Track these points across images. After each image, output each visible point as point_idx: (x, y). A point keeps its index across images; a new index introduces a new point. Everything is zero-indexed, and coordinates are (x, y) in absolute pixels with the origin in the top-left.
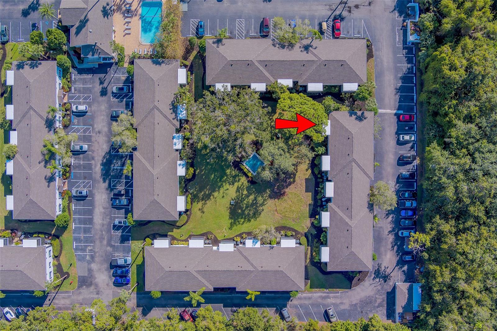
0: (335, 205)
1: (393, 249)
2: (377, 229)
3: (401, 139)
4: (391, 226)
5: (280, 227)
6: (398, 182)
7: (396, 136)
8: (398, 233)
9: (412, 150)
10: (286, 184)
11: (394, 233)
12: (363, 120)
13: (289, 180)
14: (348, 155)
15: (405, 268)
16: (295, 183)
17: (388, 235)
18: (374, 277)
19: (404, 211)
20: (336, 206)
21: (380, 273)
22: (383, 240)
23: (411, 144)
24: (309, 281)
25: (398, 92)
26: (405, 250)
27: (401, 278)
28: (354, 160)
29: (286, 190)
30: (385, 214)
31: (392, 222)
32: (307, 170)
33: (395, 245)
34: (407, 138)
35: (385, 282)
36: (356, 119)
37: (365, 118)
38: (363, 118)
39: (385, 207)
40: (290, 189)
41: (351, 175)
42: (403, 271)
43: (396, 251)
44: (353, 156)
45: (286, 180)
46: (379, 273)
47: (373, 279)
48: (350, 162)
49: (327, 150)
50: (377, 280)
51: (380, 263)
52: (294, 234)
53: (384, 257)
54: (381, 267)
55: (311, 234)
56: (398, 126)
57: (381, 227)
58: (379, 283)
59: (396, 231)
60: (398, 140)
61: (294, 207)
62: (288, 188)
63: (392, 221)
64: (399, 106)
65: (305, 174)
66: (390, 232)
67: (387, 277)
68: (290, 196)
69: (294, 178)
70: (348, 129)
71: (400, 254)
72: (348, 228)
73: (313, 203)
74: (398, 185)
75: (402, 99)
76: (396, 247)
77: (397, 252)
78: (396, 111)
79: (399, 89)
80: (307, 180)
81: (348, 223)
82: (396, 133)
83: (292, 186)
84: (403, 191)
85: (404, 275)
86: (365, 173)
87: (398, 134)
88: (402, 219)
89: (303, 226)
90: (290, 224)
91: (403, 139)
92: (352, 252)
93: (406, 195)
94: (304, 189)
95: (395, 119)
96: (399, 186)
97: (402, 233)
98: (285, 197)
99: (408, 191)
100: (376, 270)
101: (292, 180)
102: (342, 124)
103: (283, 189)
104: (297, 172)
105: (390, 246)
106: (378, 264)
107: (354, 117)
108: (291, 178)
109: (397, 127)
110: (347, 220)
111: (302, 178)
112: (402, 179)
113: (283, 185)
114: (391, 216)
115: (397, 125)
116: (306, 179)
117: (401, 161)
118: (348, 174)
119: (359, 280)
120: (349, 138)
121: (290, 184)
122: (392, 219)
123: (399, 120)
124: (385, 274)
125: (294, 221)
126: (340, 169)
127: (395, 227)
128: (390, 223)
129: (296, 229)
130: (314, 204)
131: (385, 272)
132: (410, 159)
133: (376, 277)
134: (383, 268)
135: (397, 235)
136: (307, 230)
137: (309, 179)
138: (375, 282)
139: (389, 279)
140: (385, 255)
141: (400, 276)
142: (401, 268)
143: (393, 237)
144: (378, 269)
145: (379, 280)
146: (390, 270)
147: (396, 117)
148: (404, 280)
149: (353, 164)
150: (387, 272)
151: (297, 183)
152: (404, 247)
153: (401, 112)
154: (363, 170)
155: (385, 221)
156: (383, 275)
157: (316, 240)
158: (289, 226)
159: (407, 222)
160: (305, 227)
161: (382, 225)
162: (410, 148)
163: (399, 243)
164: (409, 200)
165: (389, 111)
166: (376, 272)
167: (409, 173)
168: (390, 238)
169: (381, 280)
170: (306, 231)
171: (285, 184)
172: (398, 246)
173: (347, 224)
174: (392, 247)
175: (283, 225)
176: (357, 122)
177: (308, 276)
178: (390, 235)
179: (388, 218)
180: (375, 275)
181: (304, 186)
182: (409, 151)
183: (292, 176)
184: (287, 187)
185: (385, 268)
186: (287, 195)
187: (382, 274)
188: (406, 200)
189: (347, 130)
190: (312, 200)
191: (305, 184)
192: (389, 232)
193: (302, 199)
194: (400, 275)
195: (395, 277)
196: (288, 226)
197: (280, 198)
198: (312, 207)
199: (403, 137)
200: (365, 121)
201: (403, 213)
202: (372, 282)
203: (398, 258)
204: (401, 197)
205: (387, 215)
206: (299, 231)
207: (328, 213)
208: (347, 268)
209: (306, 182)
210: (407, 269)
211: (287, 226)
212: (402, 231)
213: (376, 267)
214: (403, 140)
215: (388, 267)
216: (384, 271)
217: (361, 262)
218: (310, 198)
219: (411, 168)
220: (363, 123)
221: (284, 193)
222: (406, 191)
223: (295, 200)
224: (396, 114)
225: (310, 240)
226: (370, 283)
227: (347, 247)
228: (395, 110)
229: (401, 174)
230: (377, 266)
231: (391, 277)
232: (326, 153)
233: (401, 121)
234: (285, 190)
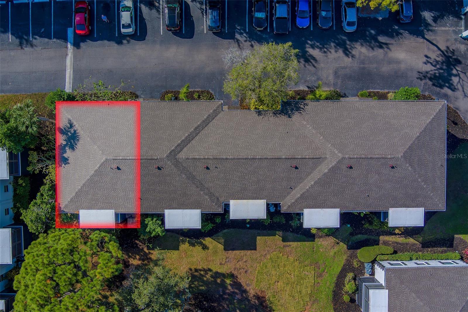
0: (285, 197)
1: (386, 44)
2: (339, 82)
3: (130, 30)
4: (333, 51)
5: (335, 305)
6: (231, 36)
7: (125, 42)
8: (349, 35)
9: (157, 4)
10: (236, 293)
11: (348, 42)
12: (75, 131)
13: (229, 287)
14: (159, 168)
15: (427, 15)
16: (235, 273)
17: (353, 56)
18: (449, 88)
19: (298, 20)
20: (289, 193)
21: (439, 73)
22: (364, 68)
23: (143, 7)
24: (456, 236)
25: (27, 41)
26: (387, 16)
27: (451, 26)
28: (173, 154)
29: (252, 292)
30: (306, 64)
31: (324, 47)
32: (205, 247)
33: (376, 40)
34: (126, 17)
35: (458, 62)
36: (72, 148)
37: (71, 126)
38: (70, 132)
39: (292, 74)
40: (248, 285)
41: (211, 161)
42: (435, 20)
43: (390, 39)
44: (161, 159)
45: (229, 294)
46: (441, 77)
47: (454, 89)
48: (177, 163)
49: (152, 216)
50: (455, 80)
51: (416, 75)
52: (350, 275)
53: (403, 66)
54: (427, 72)
55: (352, 234)
56: (102, 39)
57: (336, 73)
58: (462, 75)
59: (344, 38)
60: (133, 37)
61: (289, 276)
62: (248, 289)
63: (321, 49)
64: (58, 38)
65: (215, 252)
66: (347, 52)
67: (448, 57)
68: (263, 285)
69: (223, 275)
70: (96, 171)
71: (396, 27)
72: (344, 167)
73: (281, 233)
74: (238, 36)
75: (43, 30)
76: (382, 39)
77: (392, 37)
78: (69, 45)
79: (20, 38)
80: (228, 247)
81: (333, 167)
82: (119, 42)
83: (242, 280)
84: (251, 22)
85: (443, 18)
86: (206, 122)
87: (120, 39)
88: (316, 25)
89: (332, 254)
90: (328, 284)
91: (129, 26)
92: (405, 156)
93: (261, 15)
94: (249, 252)
95: (87, 47)
96: (241, 34)
97: (350, 24)
98: (268, 295)
99: (250, 11)
100: (434, 85)
101: (228, 281)
102: (84, 185)
103: (249, 301)
104: (210, 270)
105: (379, 53)
106: (419, 81)
107: (68, 153)
108: (223, 282)
109: (106, 42)
110: (324, 168)
111: (224, 257)
112: (223, 26)
113: (240, 301)
114: (311, 51)
115: (99, 42)
116: (225, 249)
117: (181, 29)
118: (208, 168)
119: (456, 124)
120: (118, 168)
121: (237, 285)
122: (318, 47)
123: (89, 36)
124: (442, 63)
125: (320, 276)
126: (197, 187)
127: (334, 42)
128: (325, 52)
129: (339, 269)
130: (283, 231)
131: (437, 62)
132: (175, 8)
133: (449, 83)
134: (429, 68)
135: (353, 37)
136: (341, 244)
137: (225, 242)
138: (459, 86)
139: (453, 52)
140: (398, 62)
141: (447, 29)
142: (427, 25)
143: (358, 45)
144: (430, 79)
145: (456, 76)
146: (434, 51)
147: (82, 44)
148: (456, 19)
149: (182, 156)
150: (438, 59)
151: (235, 269)
152: (380, 19)
153: (70, 32)
154: (198, 130)
155: (322, 65)
156: (445, 67)
157: (367, 226)
158: (333, 285)
159: (324, 14)
160: (336, 249)
161: (331, 71)
162: (151, 10)
163: (373, 32)
164: (272, 8)
165: (69, 61)
166: (438, 83)
167: (209, 11)
168: (361, 53)
169: (454, 72)
170: (343, 246)
171: (238, 297)
172: (378, 34)
173: (334, 170)
174: (381, 47)
175: (331, 297)
176: (79, 146)
177: (445, 240)
178: (354, 52)
179: (314, 59)
180: (444, 86)
181: (243, 252)
182: (158, 11)
183: (219, 281)
184: (245, 291)
185: (428, 62)
186: (262, 291)
187: (441, 69)
188: (272, 15)
189: (98, 173)
190: (274, 235)
191: (237, 252)
192: (347, 55)
193: (271, 258)
194: (443, 29)
195: (447, 40)
196: (332, 287)
197: (271, 307)
198: (290, 235)
199: (124, 27)
200: (77, 126)
201: (303, 23)
202: (459, 94)
203: (406, 34)
204: (266, 28)
205: (307, 61)
206: (343, 262)
207: (307, 212)
208: (439, 164)
209: (233, 249)
210: (431, 10)
211: (332, 290)
212: (345, 24)
213: (425, 84)
214: (133, 26)
215: (426, 56)
216: (435, 66)
217: (428, 130)
218: (269, 239)
219: (198, 5)
220: (81, 132)
221: (258, 298)
222: (251, 17)
223: (273, 272)
224: (77, 45)
225: (365, 237)
226: (461, 97)
227: (393, 167)
228: (67, 47)
229: (210, 28)
230: (424, 81)
231: (448, 47)
232: (161, 217)
233: (91, 32)
234: (252, 296)
